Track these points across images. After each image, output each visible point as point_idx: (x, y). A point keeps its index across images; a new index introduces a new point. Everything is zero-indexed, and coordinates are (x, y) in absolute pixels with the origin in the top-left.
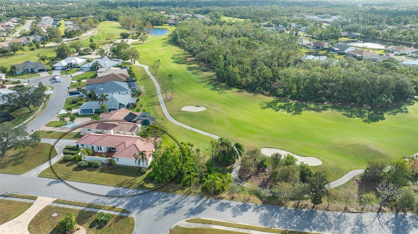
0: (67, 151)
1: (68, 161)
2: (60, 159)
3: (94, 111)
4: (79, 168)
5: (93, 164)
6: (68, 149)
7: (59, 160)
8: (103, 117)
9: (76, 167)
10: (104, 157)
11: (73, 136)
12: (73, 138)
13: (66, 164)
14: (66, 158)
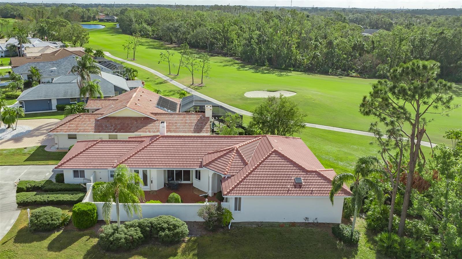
0: (31, 196)
1: (49, 229)
2: (15, 226)
3: (54, 103)
4: (108, 250)
5: (163, 229)
6: (28, 190)
7: (9, 228)
8: (95, 108)
9: (94, 247)
10: (177, 201)
11: (26, 157)
12: (27, 160)
13: (46, 242)
14: (39, 219)
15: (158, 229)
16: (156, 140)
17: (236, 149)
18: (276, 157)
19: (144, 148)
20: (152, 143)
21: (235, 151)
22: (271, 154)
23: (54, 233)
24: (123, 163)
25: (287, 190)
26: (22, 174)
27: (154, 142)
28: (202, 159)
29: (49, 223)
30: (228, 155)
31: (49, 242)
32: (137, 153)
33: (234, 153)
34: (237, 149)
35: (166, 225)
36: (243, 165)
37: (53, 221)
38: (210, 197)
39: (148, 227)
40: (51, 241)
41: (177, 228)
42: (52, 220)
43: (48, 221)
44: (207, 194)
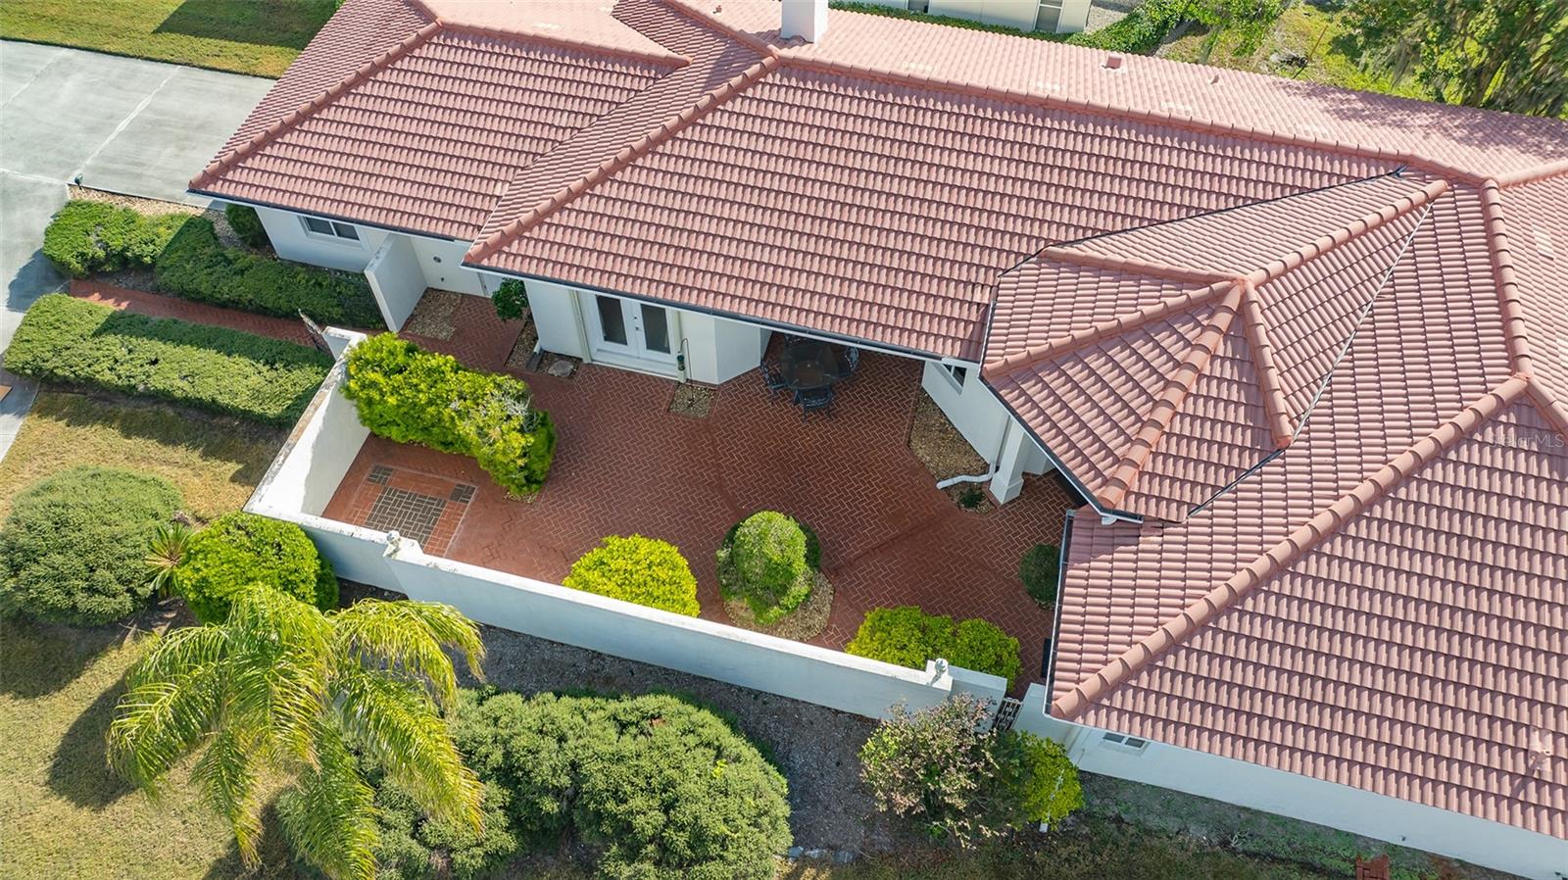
5: (629, 842)
12: (170, 24)
14: (23, 574)
15: (606, 828)
16: (742, 87)
17: (1233, 301)
18: (1517, 450)
19: (660, 140)
20: (712, 107)
21: (1223, 320)
22: (1483, 421)
23: (119, 644)
24: (521, 238)
25: (1513, 775)
26: (122, 126)
27: (723, 100)
28: (995, 289)
29: (74, 607)
30: (1166, 340)
31: (80, 709)
32: (612, 171)
33: (1211, 339)
34: (1245, 302)
35: (648, 819)
36: (1252, 450)
37: (98, 598)
38: (993, 503)
39: (558, 793)
40: (86, 705)
41: (714, 849)
42: (92, 590)
43: (69, 594)
44: (984, 478)
